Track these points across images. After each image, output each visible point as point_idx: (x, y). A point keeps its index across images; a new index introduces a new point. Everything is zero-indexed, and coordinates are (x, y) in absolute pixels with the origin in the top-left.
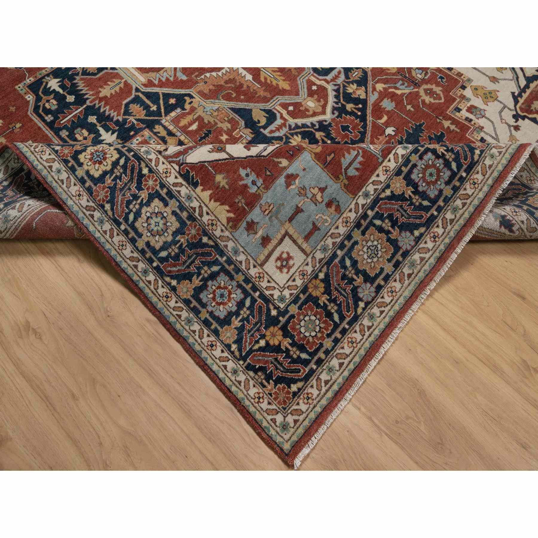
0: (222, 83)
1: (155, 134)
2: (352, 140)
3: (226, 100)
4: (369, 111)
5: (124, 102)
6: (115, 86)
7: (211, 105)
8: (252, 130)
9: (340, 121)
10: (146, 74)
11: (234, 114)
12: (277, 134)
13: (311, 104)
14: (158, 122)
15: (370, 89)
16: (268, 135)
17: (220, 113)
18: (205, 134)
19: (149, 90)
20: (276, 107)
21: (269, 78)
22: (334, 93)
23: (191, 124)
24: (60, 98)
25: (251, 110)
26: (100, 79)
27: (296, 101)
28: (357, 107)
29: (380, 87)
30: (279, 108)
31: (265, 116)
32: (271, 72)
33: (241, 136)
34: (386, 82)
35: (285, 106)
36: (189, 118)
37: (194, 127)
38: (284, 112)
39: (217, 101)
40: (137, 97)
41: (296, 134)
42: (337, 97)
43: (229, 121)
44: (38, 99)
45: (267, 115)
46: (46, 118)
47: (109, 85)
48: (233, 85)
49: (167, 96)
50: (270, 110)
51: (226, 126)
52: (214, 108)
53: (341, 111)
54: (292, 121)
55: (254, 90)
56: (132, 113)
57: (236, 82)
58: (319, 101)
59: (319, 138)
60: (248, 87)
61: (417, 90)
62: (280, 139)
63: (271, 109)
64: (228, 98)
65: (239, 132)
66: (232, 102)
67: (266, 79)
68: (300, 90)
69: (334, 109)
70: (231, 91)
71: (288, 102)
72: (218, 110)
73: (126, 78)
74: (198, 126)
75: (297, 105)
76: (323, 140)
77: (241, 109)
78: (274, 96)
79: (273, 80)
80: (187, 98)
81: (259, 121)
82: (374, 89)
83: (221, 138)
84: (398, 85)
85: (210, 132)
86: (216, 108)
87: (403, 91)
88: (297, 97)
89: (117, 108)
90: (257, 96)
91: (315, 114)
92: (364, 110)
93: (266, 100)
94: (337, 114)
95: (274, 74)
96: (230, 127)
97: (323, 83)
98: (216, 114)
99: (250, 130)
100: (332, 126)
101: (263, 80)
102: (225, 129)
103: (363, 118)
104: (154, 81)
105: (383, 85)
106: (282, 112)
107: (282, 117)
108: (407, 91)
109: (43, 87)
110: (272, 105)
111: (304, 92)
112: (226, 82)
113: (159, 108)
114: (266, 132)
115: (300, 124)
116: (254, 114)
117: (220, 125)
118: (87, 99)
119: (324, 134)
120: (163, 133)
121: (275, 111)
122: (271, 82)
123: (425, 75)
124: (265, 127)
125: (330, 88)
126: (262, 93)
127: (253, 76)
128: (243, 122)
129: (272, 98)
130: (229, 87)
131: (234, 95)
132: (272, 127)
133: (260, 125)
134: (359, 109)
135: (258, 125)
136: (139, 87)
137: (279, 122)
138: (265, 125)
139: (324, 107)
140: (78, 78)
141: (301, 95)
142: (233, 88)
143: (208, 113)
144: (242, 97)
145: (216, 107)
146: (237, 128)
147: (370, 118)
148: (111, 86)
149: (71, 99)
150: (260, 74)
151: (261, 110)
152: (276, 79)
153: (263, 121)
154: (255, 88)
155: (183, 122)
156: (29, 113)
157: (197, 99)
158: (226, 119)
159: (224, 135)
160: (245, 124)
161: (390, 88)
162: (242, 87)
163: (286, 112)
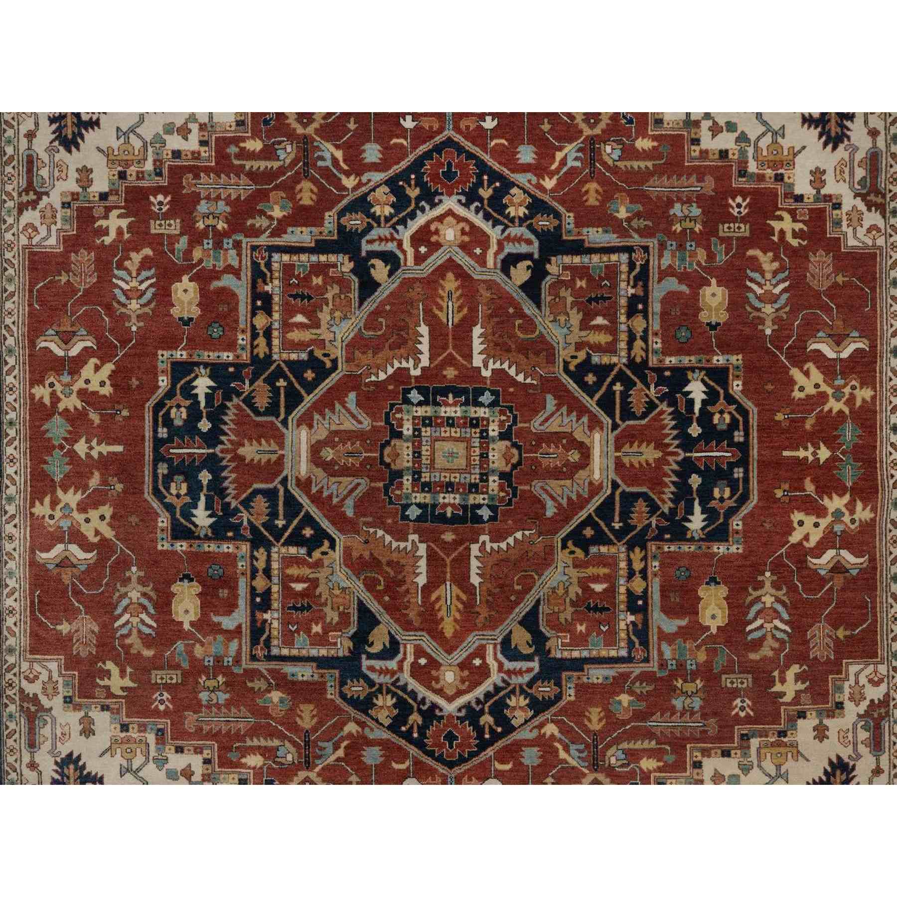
0: (384, 561)
1: (253, 557)
2: (442, 755)
3: (365, 585)
4: (500, 744)
5: (257, 486)
6: (265, 452)
7: (343, 578)
8: (354, 647)
9: (457, 725)
10: (314, 467)
11: (356, 611)
12: (373, 676)
13: (449, 677)
14: (268, 546)
15: (536, 722)
16: (364, 669)
17: (343, 595)
18: (303, 605)
19: (296, 493)
20: (408, 646)
21: (442, 602)
22: (491, 689)
23: (299, 580)
24: (194, 414)
25: (378, 623)
26: (258, 425)
27: (438, 658)
28: (494, 727)
29: (551, 729)
30: (410, 649)
31: (384, 645)
32: (454, 595)
33: (335, 644)
34: (565, 730)
35: (419, 652)
36: (306, 571)
37: (299, 587)
38: (410, 658)
39: (354, 578)
40: (275, 491)
41: (394, 694)
42: (488, 695)
43: (341, 615)
44: (170, 394)
45: (388, 645)
46: (160, 430)
47: (260, 445)
48: (392, 574)
49: (309, 520)
50: (398, 643)
51: (332, 616)
52: (343, 584)
53: (472, 714)
54: (406, 677)
55: (408, 602)
56: (253, 508)
57: (400, 572)
58: (463, 681)
59: (410, 722)
60: (407, 591)
61: (586, 771)
62: (372, 684)
63: (401, 642)
64: (370, 585)
65: (337, 637)
66: (368, 594)
67: (438, 599)
68: (459, 650)
69: (468, 706)
70: (382, 579)
71: (429, 651)
72: (344, 589)
73: (287, 452)
74: (305, 590)
75: (434, 664)
76: (412, 727)
77: (370, 611)
78: (423, 630)
79: (444, 608)
80: (326, 543)
81: (372, 643)
82: (541, 726)
83: (314, 626)
84: (573, 747)
85: (309, 607)
86: (345, 586)
87: (569, 759)
88: (446, 655)
89: (241, 486)
90: (405, 612)
91: (440, 692)
92: (496, 737)
93: (407, 626)
94: (463, 714)
95: (455, 601)
96: (334, 622)
97: (493, 665)
98: (337, 592)
99: (351, 644)
100: (440, 722)
101: (433, 597)
102: (328, 620)
103: (483, 745)
104: (313, 485)
105: (556, 732)
106: (408, 656)
107: (401, 662)
108: (574, 763)
109: (188, 378)
110: (407, 638)
111: (460, 655)
112: (389, 563)
113: (285, 528)
114: (365, 663)
115: (410, 688)
116: (376, 631)
117: (327, 610)
118: (222, 443)
119: (420, 723)
120: (261, 565)
121: (402, 650)
122: (439, 610)
123: (622, 766)
124: (370, 656)
125: (495, 677)
126: (412, 615)
127: (428, 582)
128: (355, 629)
129: (416, 630)
130: (387, 572)
131: (380, 588)
132: (378, 664)
133: (369, 650)
134: (492, 731)
135: (366, 647)
136: (290, 478)
137: (392, 664)
138: (373, 654)
139: (460, 693)
140: (235, 400)
141: (452, 656)
142: (389, 577)
143: (330, 584)
144: (387, 598)
145: (346, 584)
146: (340, 631)
147: (490, 752)
148: (262, 449)
149: (205, 425)
150: (439, 586)
151: (389, 633)
152: (449, 609)
153: (377, 648)
154: (412, 600)
155: (293, 571)
156: (147, 405)
157: (337, 555)
158: (341, 608)
159: (320, 626)
160: (355, 633)
161: (560, 741)
162: (400, 586)
163: (412, 660)
